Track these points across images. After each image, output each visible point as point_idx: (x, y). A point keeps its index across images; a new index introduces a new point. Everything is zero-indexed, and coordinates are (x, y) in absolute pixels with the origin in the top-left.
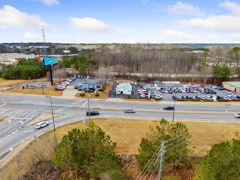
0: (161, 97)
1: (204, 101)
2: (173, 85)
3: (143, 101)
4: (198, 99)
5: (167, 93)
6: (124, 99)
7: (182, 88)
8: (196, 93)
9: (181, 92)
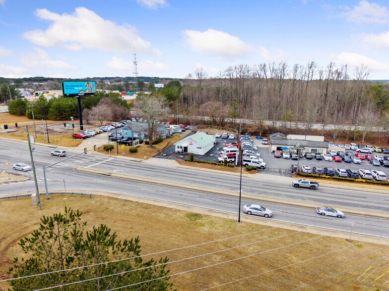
0: (263, 164)
1: (368, 182)
2: (305, 143)
3: (217, 169)
4: (351, 177)
5: (286, 158)
6: (180, 163)
7: (325, 151)
8: (358, 163)
9: (319, 159)
